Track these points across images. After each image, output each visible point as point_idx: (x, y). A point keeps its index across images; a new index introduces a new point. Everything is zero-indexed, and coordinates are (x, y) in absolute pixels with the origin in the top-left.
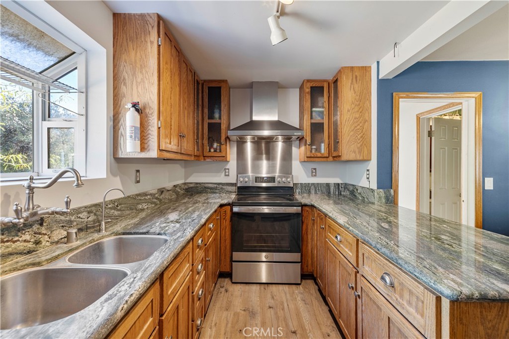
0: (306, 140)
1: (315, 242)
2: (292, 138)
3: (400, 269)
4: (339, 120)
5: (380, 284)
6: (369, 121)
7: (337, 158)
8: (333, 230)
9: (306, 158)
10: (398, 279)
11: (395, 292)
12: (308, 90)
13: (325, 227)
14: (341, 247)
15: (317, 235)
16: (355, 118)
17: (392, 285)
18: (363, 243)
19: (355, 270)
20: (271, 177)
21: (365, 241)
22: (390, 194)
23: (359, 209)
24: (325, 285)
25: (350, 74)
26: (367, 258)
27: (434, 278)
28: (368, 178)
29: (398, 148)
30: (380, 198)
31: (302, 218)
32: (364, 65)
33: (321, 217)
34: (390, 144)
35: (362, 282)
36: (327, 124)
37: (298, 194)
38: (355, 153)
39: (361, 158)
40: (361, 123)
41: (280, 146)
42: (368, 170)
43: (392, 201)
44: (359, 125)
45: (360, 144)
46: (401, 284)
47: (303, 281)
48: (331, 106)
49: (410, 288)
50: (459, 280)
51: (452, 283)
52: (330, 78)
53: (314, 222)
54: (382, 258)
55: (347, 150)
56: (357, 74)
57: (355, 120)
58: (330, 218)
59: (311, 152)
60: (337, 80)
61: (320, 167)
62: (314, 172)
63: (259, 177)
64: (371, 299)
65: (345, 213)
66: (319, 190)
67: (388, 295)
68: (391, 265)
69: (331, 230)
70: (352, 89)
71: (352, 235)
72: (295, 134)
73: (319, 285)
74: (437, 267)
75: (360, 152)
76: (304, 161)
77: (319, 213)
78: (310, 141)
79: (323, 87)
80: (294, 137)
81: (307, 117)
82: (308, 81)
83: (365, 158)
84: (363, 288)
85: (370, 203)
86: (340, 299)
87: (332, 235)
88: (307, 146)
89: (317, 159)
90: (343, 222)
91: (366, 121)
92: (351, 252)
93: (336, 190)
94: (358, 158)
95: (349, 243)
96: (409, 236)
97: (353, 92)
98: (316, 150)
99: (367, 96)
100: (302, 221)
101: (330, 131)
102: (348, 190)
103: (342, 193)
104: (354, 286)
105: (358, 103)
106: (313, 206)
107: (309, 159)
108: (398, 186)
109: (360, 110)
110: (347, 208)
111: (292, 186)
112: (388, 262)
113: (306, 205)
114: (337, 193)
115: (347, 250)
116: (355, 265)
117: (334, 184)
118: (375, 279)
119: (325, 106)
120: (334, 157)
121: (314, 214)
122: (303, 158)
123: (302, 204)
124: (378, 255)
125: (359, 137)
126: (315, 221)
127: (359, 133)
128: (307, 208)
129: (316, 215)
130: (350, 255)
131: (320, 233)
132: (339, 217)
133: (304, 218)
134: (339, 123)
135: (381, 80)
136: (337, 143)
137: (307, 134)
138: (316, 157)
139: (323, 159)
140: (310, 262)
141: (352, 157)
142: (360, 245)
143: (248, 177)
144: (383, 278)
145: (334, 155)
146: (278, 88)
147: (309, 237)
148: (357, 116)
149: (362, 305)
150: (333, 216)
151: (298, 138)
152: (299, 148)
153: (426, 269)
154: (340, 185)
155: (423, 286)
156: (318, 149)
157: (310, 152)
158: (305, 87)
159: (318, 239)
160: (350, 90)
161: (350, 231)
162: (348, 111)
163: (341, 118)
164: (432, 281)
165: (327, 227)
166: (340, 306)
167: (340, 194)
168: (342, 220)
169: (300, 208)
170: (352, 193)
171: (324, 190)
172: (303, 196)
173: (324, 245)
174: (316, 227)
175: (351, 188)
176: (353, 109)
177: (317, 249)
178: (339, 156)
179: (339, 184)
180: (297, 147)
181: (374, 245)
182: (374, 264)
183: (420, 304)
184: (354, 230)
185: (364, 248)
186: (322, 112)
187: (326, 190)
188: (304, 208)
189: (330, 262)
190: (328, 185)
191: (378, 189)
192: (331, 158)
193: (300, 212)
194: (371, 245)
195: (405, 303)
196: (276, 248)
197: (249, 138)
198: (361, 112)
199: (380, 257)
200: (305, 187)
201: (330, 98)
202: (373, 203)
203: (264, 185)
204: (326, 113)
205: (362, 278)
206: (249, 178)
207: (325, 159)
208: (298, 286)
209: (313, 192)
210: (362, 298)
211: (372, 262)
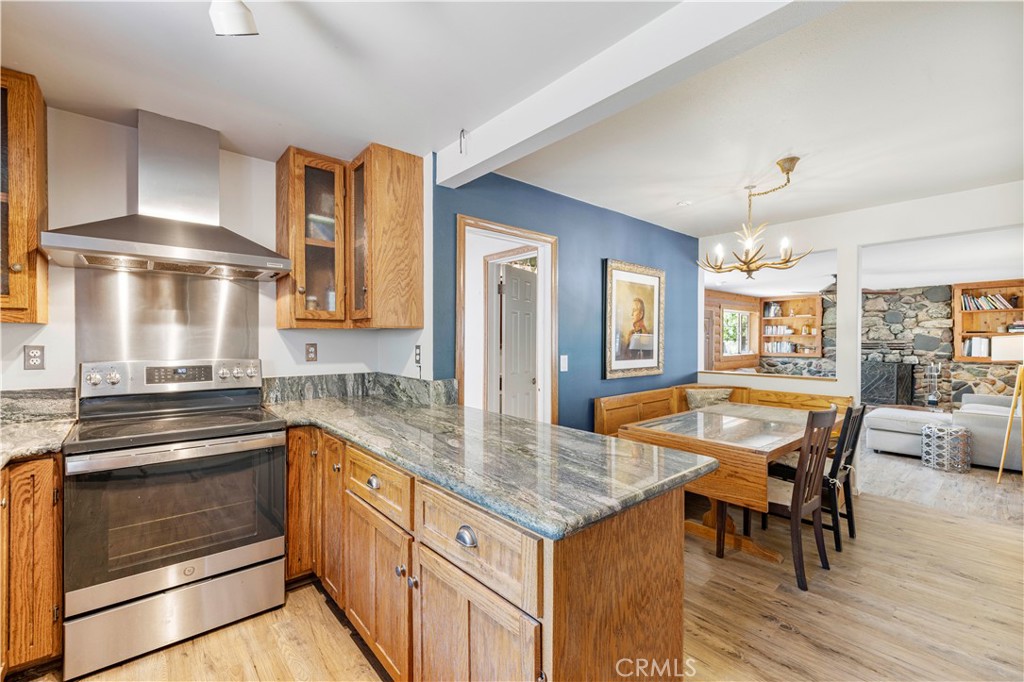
0: (295, 283)
1: (320, 502)
2: (258, 273)
3: (486, 513)
4: (366, 247)
5: (453, 550)
6: (418, 256)
7: (362, 323)
8: (361, 468)
9: (294, 321)
10: (483, 530)
11: (478, 555)
12: (299, 172)
13: (344, 466)
14: (380, 500)
15: (323, 487)
16: (397, 248)
17: (474, 545)
18: (423, 482)
19: (408, 537)
20: (200, 367)
21: (427, 477)
22: (453, 387)
23: (406, 420)
24: (344, 585)
25: (388, 162)
26: (430, 508)
27: (535, 513)
28: (418, 362)
29: (464, 308)
30: (438, 395)
31: (288, 456)
32: (413, 153)
33: (334, 446)
34: (452, 300)
35: (421, 556)
36: (342, 251)
37: (273, 402)
38: (397, 314)
39: (407, 324)
40: (406, 258)
41: (224, 290)
42: (418, 347)
43: (454, 399)
44: (403, 261)
45: (405, 298)
46: (488, 538)
47: (291, 595)
48: (350, 217)
49: (502, 539)
50: (562, 507)
51: (556, 514)
52: (348, 157)
53: (316, 460)
54: (457, 502)
55: (383, 308)
56: (399, 164)
57: (397, 253)
58: (354, 445)
59: (306, 309)
60: (362, 166)
61: (324, 341)
62: (312, 353)
63: (159, 369)
64: (438, 580)
65: (383, 431)
66: (322, 389)
67: (467, 563)
68: (472, 510)
69: (358, 471)
70: (391, 191)
71: (401, 471)
72: (269, 265)
73: (329, 591)
74: (535, 495)
75: (405, 313)
76: (291, 329)
77: (329, 440)
78: (304, 285)
79: (333, 174)
80: (265, 272)
81: (295, 230)
82: (300, 151)
83: (413, 325)
84: (424, 565)
85: (422, 406)
86: (376, 603)
87: (360, 479)
88: (298, 294)
89: (319, 324)
90: (383, 451)
91: (415, 256)
92: (401, 504)
93: (358, 388)
94: (403, 323)
95: (397, 488)
96: (491, 455)
97: (393, 198)
98: (317, 304)
99: (417, 212)
100: (287, 463)
101: (348, 269)
102: (382, 386)
103: (370, 392)
104: (406, 568)
105: (401, 220)
106: (313, 426)
107: (301, 323)
108: (463, 373)
109: (406, 235)
110: (385, 420)
111: (260, 385)
112: (467, 507)
113: (296, 426)
114: (360, 393)
115: (391, 503)
116: (408, 528)
117: (355, 375)
118: (446, 543)
119: (336, 213)
120: (356, 321)
121: (317, 443)
122: (287, 320)
123: (288, 424)
124: (451, 499)
125: (403, 284)
126: (319, 458)
127: (403, 277)
128: (299, 433)
129: (320, 444)
130: (397, 510)
131: (330, 481)
132: (373, 440)
133: (291, 455)
134: (366, 252)
135: (438, 186)
136: (361, 292)
137: (298, 268)
138: (318, 320)
139: (332, 325)
140: (306, 548)
141: (391, 321)
142: (417, 488)
143: (122, 369)
144: (460, 537)
145: (357, 318)
146: (221, 148)
147: (305, 493)
148: (401, 244)
149: (422, 598)
150: (362, 442)
151: (277, 274)
152: (277, 298)
153: (523, 503)
154: (367, 377)
155: (520, 530)
156: (322, 304)
157: (304, 308)
158: (292, 164)
159: (327, 493)
160: (388, 192)
161: (399, 464)
162: (385, 232)
163: (370, 242)
164: (533, 519)
165: (348, 465)
166: (376, 617)
167: (366, 395)
168: (380, 445)
169: (282, 434)
170: (390, 390)
171: (334, 389)
172: (286, 405)
173: (340, 505)
174: (320, 471)
175: (387, 382)
176: (393, 229)
177: (323, 516)
178: (368, 320)
179: (363, 375)
180: (270, 296)
181: (444, 482)
182: (443, 517)
183: (516, 559)
184: (407, 462)
185: (425, 492)
186: (331, 226)
187: (339, 389)
188: (292, 432)
189: (355, 534)
190: (342, 378)
191: (434, 379)
192: (349, 323)
193: (284, 443)
194: (439, 483)
195: (494, 568)
196: (212, 541)
197: (123, 263)
198: (406, 239)
199: (454, 501)
200: (291, 385)
201: (347, 198)
202: (427, 406)
203: (172, 387)
204: (339, 229)
205: (422, 548)
206: (125, 372)
207: (337, 325)
208: (278, 612)
209: (309, 394)
210: (421, 585)
211: (439, 514)
